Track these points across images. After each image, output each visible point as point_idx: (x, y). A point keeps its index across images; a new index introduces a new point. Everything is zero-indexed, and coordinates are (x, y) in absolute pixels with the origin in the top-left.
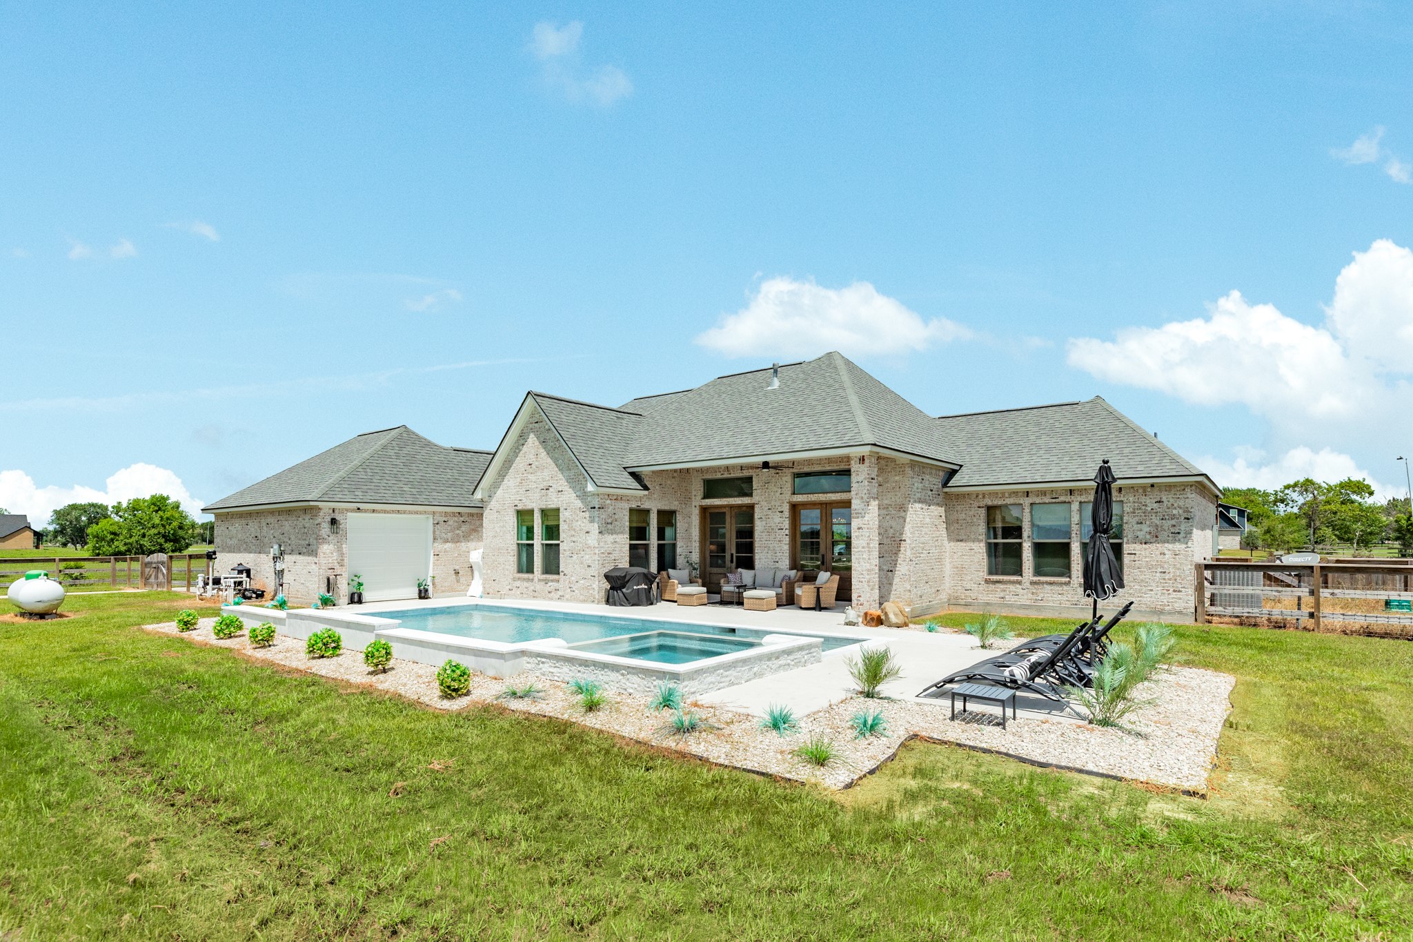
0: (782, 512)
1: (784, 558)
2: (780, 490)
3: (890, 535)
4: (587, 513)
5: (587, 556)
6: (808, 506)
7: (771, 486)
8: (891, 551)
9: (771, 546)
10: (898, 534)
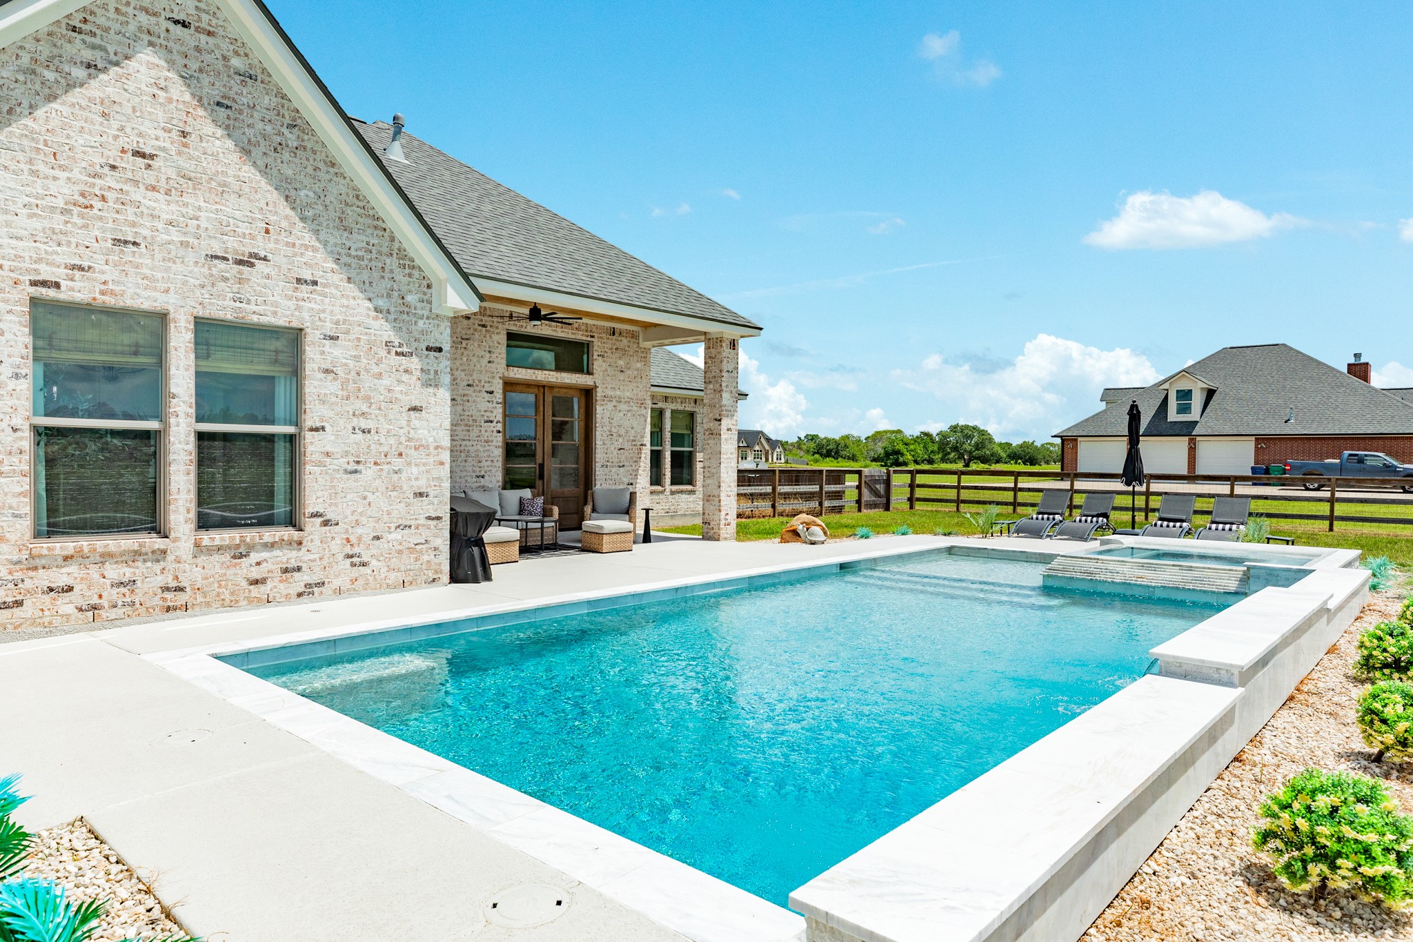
0: (491, 393)
1: (494, 470)
2: (488, 355)
3: (632, 438)
4: (415, 359)
5: (415, 470)
6: (519, 388)
7: (473, 345)
8: (632, 458)
9: (472, 449)
10: (639, 437)
